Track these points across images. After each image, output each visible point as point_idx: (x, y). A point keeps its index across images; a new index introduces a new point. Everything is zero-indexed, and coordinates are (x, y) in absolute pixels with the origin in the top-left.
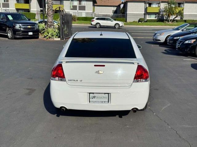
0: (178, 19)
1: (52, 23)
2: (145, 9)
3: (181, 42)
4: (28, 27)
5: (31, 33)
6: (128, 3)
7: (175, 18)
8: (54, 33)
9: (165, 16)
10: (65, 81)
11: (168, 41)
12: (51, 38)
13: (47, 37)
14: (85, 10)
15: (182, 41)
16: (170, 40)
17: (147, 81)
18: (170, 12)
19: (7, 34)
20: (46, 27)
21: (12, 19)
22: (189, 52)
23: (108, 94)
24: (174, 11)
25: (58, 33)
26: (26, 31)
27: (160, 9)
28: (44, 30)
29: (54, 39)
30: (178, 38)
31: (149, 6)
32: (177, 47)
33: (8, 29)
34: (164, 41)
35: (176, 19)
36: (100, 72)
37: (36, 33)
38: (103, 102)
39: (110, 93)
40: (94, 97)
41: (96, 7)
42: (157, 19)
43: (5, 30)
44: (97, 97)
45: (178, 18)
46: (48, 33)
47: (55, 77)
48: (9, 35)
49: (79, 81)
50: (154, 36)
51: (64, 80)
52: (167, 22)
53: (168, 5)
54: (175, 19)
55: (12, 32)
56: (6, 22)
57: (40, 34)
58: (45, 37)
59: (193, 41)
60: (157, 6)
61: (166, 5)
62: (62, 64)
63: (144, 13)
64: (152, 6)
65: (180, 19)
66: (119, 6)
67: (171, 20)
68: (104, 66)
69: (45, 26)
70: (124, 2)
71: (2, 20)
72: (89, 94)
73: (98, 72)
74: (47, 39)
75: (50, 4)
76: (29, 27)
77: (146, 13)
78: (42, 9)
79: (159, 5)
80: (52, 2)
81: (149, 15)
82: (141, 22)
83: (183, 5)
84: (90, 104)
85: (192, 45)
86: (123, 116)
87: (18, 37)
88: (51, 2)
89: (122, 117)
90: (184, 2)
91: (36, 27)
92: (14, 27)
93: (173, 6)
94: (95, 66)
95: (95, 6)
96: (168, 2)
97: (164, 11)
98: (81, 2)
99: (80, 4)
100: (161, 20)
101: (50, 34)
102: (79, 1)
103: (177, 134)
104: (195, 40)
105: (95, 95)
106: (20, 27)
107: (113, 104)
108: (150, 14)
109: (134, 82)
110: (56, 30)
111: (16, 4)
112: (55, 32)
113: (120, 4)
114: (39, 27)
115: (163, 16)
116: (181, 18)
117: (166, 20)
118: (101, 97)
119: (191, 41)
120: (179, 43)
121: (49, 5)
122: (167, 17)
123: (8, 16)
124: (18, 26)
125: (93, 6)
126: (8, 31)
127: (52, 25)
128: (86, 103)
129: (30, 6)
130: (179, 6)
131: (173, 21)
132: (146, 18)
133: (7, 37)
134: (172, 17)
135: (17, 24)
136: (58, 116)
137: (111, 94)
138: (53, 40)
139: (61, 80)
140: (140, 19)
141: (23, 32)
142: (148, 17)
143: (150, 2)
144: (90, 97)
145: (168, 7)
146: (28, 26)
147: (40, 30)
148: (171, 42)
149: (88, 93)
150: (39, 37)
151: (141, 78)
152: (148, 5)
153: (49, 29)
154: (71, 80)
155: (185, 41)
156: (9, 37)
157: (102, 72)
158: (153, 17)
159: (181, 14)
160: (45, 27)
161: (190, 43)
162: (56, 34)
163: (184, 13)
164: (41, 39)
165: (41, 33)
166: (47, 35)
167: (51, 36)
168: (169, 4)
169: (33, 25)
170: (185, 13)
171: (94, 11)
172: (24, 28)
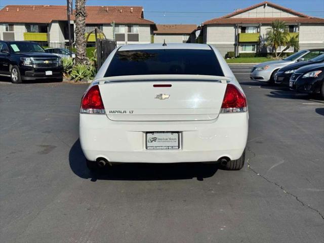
0: (290, 52)
1: (84, 56)
2: (236, 37)
3: (297, 75)
4: (45, 62)
5: (49, 73)
6: (208, 28)
7: (285, 50)
8: (88, 72)
9: (269, 47)
10: (105, 113)
11: (275, 79)
12: (82, 80)
13: (77, 78)
14: (138, 41)
15: (300, 75)
16: (279, 76)
17: (244, 112)
18: (277, 40)
19: (10, 76)
20: (75, 63)
21: (18, 50)
22: (312, 92)
23: (178, 132)
24: (283, 39)
25: (93, 71)
26: (42, 69)
27: (260, 36)
28: (71, 67)
29: (87, 81)
30: (292, 71)
31: (242, 32)
32: (291, 85)
33: (11, 66)
34: (269, 78)
35: (287, 51)
36: (164, 97)
37: (59, 72)
38: (170, 148)
39: (181, 132)
40: (155, 139)
41: (155, 36)
42: (255, 52)
43: (7, 69)
44: (160, 139)
45: (291, 50)
46: (78, 72)
47: (87, 108)
48: (14, 76)
49: (128, 113)
50: (252, 72)
51: (103, 112)
52: (272, 57)
53: (272, 31)
54: (285, 52)
55: (19, 71)
56: (9, 55)
57: (64, 74)
58: (73, 78)
59: (317, 73)
60: (255, 31)
61: (270, 30)
62: (99, 85)
63: (234, 43)
64: (246, 31)
65: (293, 51)
66: (194, 33)
67: (279, 53)
68: (170, 86)
69: (73, 61)
70: (201, 26)
71: (1, 52)
72: (145, 134)
73: (160, 96)
74: (77, 81)
75: (81, 25)
76: (47, 62)
77: (238, 43)
78: (68, 41)
79: (259, 29)
80: (84, 21)
81: (242, 46)
82: (230, 58)
83: (297, 29)
84: (148, 151)
85: (316, 81)
86: (205, 177)
87: (28, 79)
88: (82, 22)
89: (202, 180)
90: (300, 24)
91: (58, 63)
92: (22, 62)
93: (282, 31)
94: (155, 86)
95: (154, 34)
96: (273, 24)
97: (267, 40)
98: (132, 28)
99: (130, 31)
100: (262, 53)
101: (80, 74)
102: (128, 26)
103: (298, 200)
104: (321, 71)
105: (156, 135)
106: (32, 63)
107: (186, 150)
108: (244, 44)
109: (221, 112)
110: (91, 67)
111: (25, 34)
112: (89, 70)
113: (195, 31)
114: (62, 62)
115: (265, 47)
116: (296, 51)
117: (270, 54)
118: (167, 139)
119: (314, 74)
120: (295, 79)
121: (79, 26)
122: (271, 48)
123: (12, 45)
124: (27, 62)
125: (151, 34)
126: (12, 70)
127: (84, 58)
128: (141, 150)
129: (48, 36)
130: (292, 31)
131: (283, 54)
132: (237, 51)
133: (10, 80)
134: (280, 49)
135: (27, 59)
136: (94, 180)
137: (184, 133)
138: (85, 82)
139: (98, 113)
140: (228, 53)
141: (36, 70)
142: (241, 50)
143: (243, 26)
144: (148, 139)
145: (274, 32)
146: (45, 60)
147: (65, 68)
148: (281, 79)
149: (144, 132)
150: (64, 80)
151: (233, 107)
152: (240, 31)
153: (79, 65)
154: (114, 112)
155: (304, 75)
156: (14, 79)
157: (167, 96)
158: (249, 50)
159: (294, 43)
160: (72, 63)
161: (312, 77)
162: (91, 73)
163: (299, 43)
164: (66, 83)
165: (66, 73)
166: (76, 76)
167: (82, 77)
168: (274, 27)
169: (53, 60)
170: (301, 42)
171: (152, 42)
172: (38, 65)
